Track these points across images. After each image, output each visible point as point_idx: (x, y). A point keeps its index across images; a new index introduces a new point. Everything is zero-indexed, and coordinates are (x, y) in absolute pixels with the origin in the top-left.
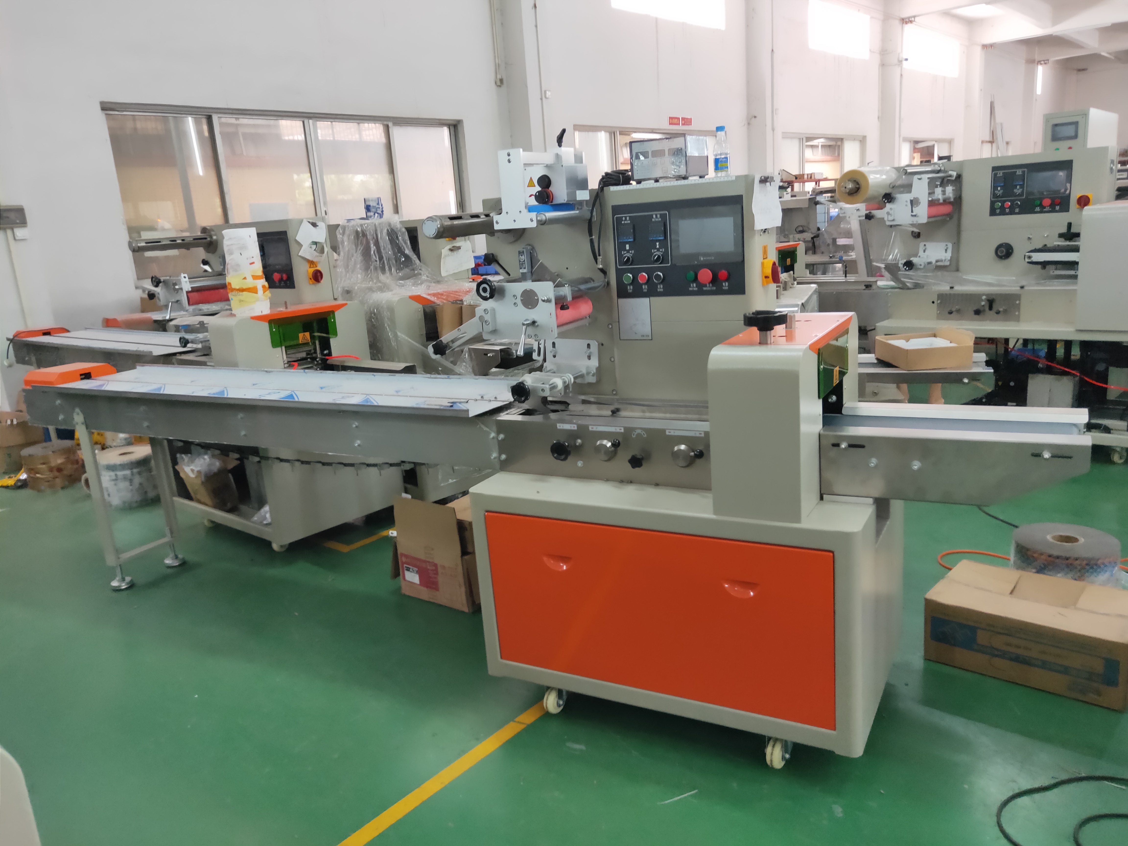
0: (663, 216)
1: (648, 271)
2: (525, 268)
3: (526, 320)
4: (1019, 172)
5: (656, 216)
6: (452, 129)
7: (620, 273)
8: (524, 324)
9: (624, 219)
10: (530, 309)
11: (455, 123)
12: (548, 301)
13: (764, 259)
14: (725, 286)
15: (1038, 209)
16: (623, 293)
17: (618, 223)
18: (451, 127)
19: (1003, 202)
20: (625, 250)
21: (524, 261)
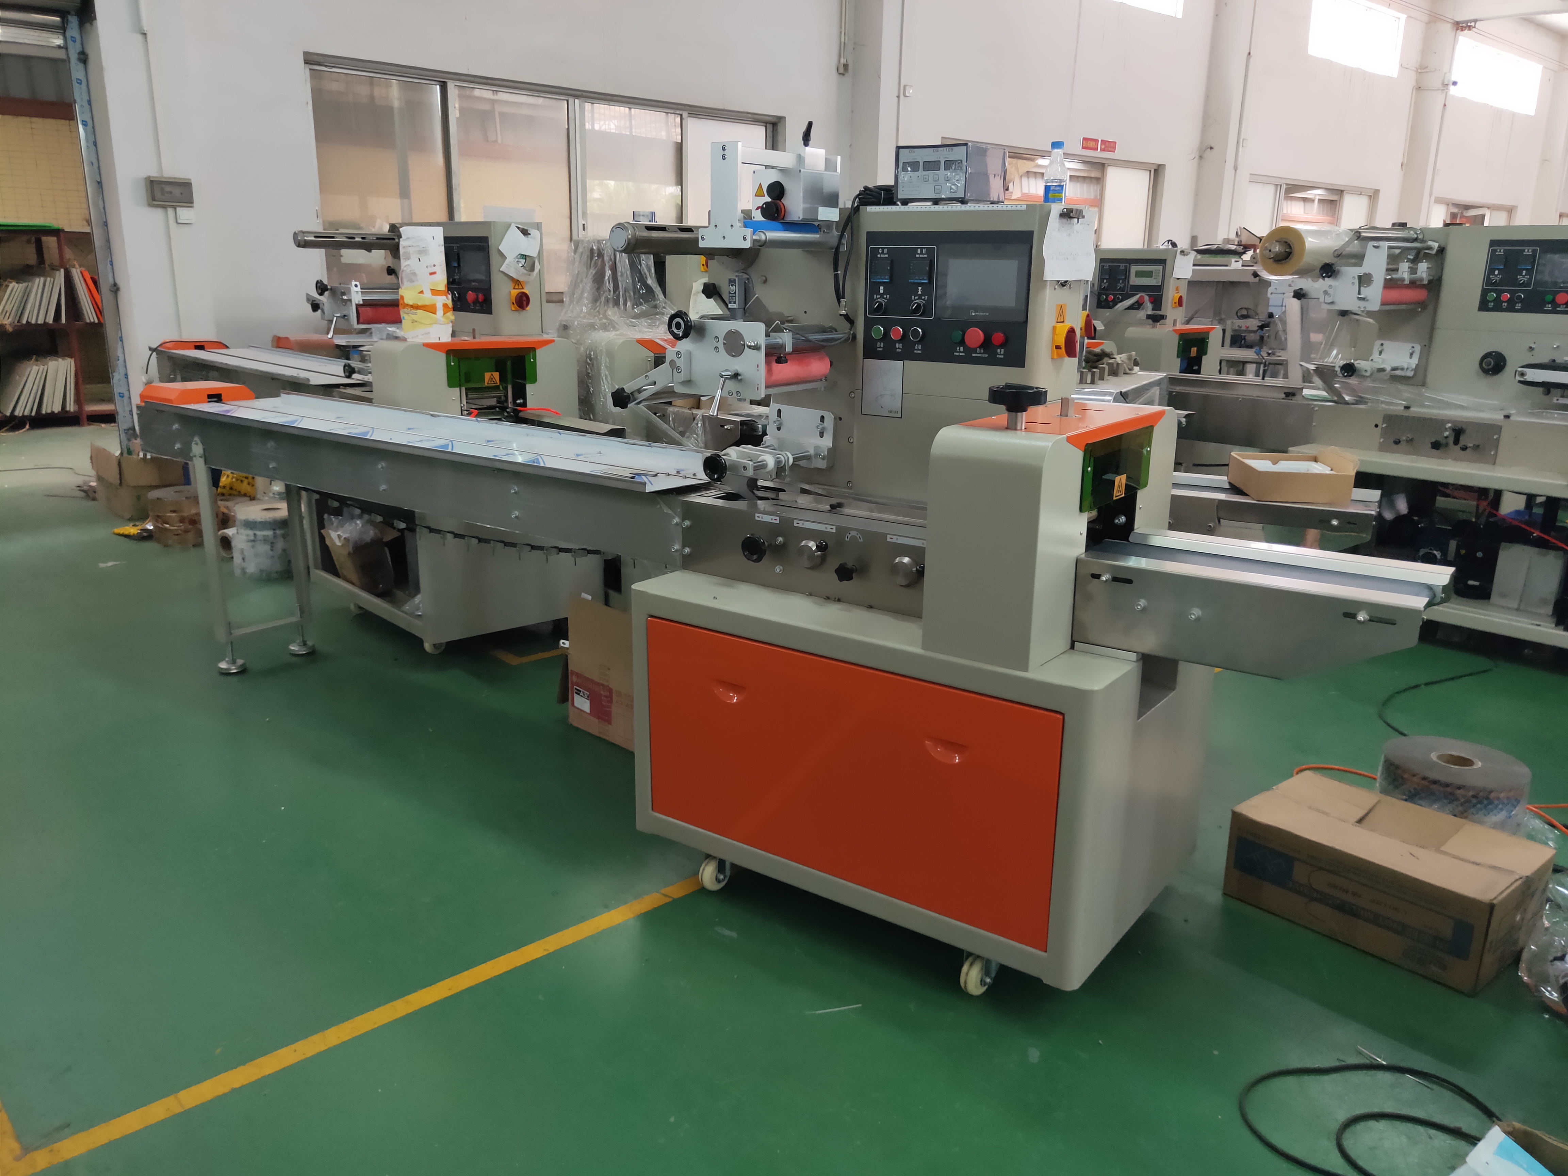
0: (930, 252)
1: (905, 325)
2: (735, 303)
3: (726, 370)
4: (1528, 251)
5: (921, 252)
6: (770, 127)
7: (869, 324)
8: (722, 376)
9: (880, 251)
10: (734, 356)
11: (774, 120)
12: (757, 348)
13: (1057, 322)
14: (1001, 355)
15: (1549, 307)
16: (871, 352)
17: (872, 256)
18: (768, 125)
19: (1499, 293)
20: (878, 293)
21: (735, 293)
